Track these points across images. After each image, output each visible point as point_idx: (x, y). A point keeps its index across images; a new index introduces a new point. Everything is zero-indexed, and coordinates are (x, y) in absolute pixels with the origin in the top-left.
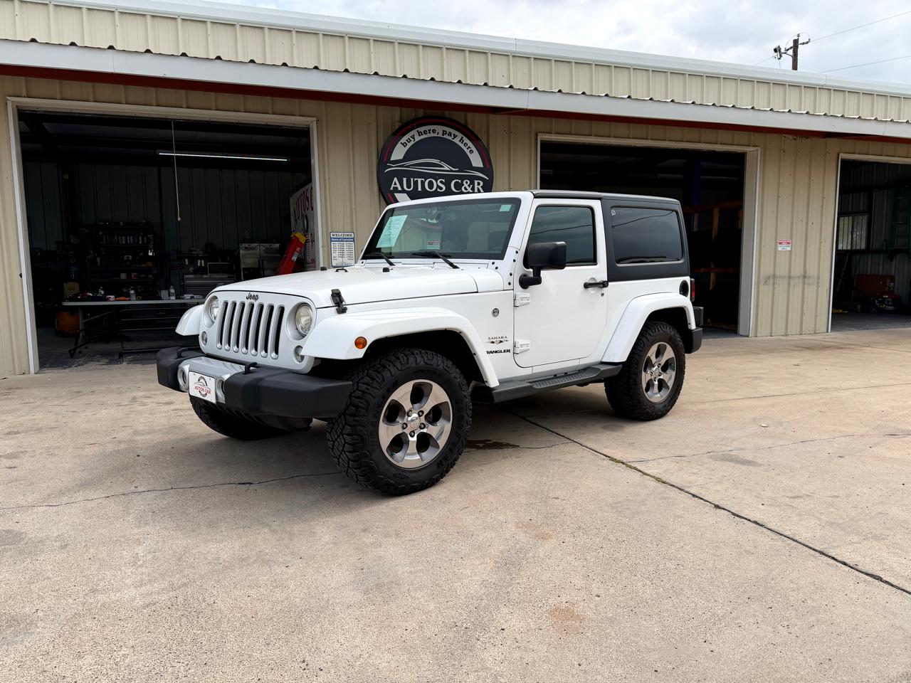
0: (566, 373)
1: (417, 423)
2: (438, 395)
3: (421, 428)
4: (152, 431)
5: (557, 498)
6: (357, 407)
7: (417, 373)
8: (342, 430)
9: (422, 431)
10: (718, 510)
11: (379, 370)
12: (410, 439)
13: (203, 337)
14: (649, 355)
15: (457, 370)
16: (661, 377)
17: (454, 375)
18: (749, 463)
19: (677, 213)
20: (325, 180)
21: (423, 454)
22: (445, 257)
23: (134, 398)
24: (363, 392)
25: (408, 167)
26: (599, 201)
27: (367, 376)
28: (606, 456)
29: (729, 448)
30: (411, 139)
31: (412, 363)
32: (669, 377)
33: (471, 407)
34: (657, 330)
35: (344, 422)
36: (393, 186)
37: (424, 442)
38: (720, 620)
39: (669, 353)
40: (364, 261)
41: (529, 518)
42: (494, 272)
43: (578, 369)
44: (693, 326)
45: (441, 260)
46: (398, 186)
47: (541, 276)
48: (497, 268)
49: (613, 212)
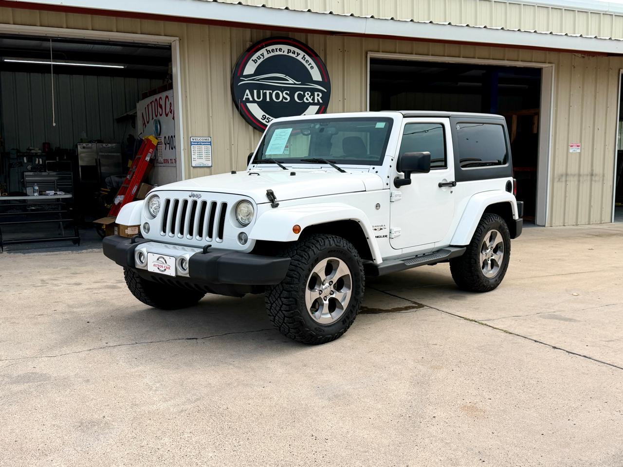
0: (424, 254)
1: (329, 290)
2: (343, 269)
3: (331, 294)
4: (83, 305)
5: (436, 345)
6: (292, 277)
7: (331, 253)
8: (280, 295)
9: (331, 296)
10: (556, 350)
11: (306, 250)
12: (324, 302)
13: (144, 227)
14: (485, 239)
15: (356, 250)
16: (493, 258)
17: (354, 254)
18: (570, 320)
19: (503, 126)
20: (186, 92)
21: (333, 314)
22: (333, 163)
23: (42, 281)
24: (296, 266)
25: (258, 80)
26: (448, 118)
27: (297, 254)
28: (461, 317)
29: (553, 311)
30: (261, 56)
31: (327, 245)
32: (499, 257)
33: (364, 279)
34: (491, 220)
35: (282, 288)
36: (245, 97)
37: (334, 305)
38: (575, 409)
39: (499, 239)
40: (255, 165)
41: (421, 357)
42: (376, 175)
43: (434, 250)
44: (516, 217)
45: (328, 165)
46: (250, 97)
47: (411, 178)
48: (377, 172)
49: (458, 126)
